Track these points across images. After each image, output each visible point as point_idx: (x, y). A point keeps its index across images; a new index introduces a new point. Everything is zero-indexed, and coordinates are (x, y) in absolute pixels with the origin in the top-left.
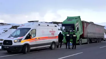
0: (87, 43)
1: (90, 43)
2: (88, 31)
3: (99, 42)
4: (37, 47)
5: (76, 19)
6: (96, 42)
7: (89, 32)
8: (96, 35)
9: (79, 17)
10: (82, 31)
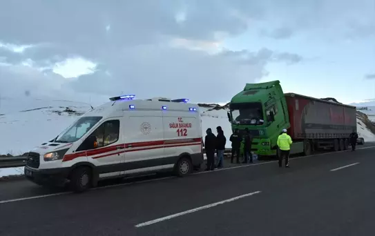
0: (303, 154)
1: (312, 153)
2: (306, 122)
3: (342, 148)
4: (122, 173)
5: (267, 88)
6: (332, 149)
7: (307, 124)
8: (332, 131)
9: (277, 83)
10: (288, 120)
